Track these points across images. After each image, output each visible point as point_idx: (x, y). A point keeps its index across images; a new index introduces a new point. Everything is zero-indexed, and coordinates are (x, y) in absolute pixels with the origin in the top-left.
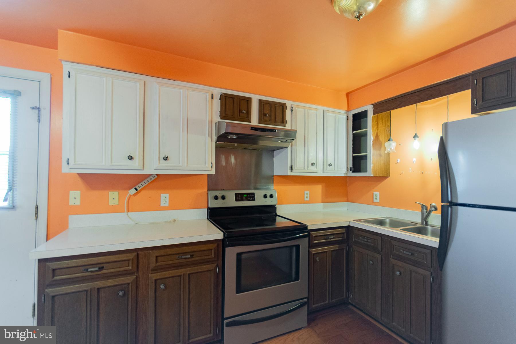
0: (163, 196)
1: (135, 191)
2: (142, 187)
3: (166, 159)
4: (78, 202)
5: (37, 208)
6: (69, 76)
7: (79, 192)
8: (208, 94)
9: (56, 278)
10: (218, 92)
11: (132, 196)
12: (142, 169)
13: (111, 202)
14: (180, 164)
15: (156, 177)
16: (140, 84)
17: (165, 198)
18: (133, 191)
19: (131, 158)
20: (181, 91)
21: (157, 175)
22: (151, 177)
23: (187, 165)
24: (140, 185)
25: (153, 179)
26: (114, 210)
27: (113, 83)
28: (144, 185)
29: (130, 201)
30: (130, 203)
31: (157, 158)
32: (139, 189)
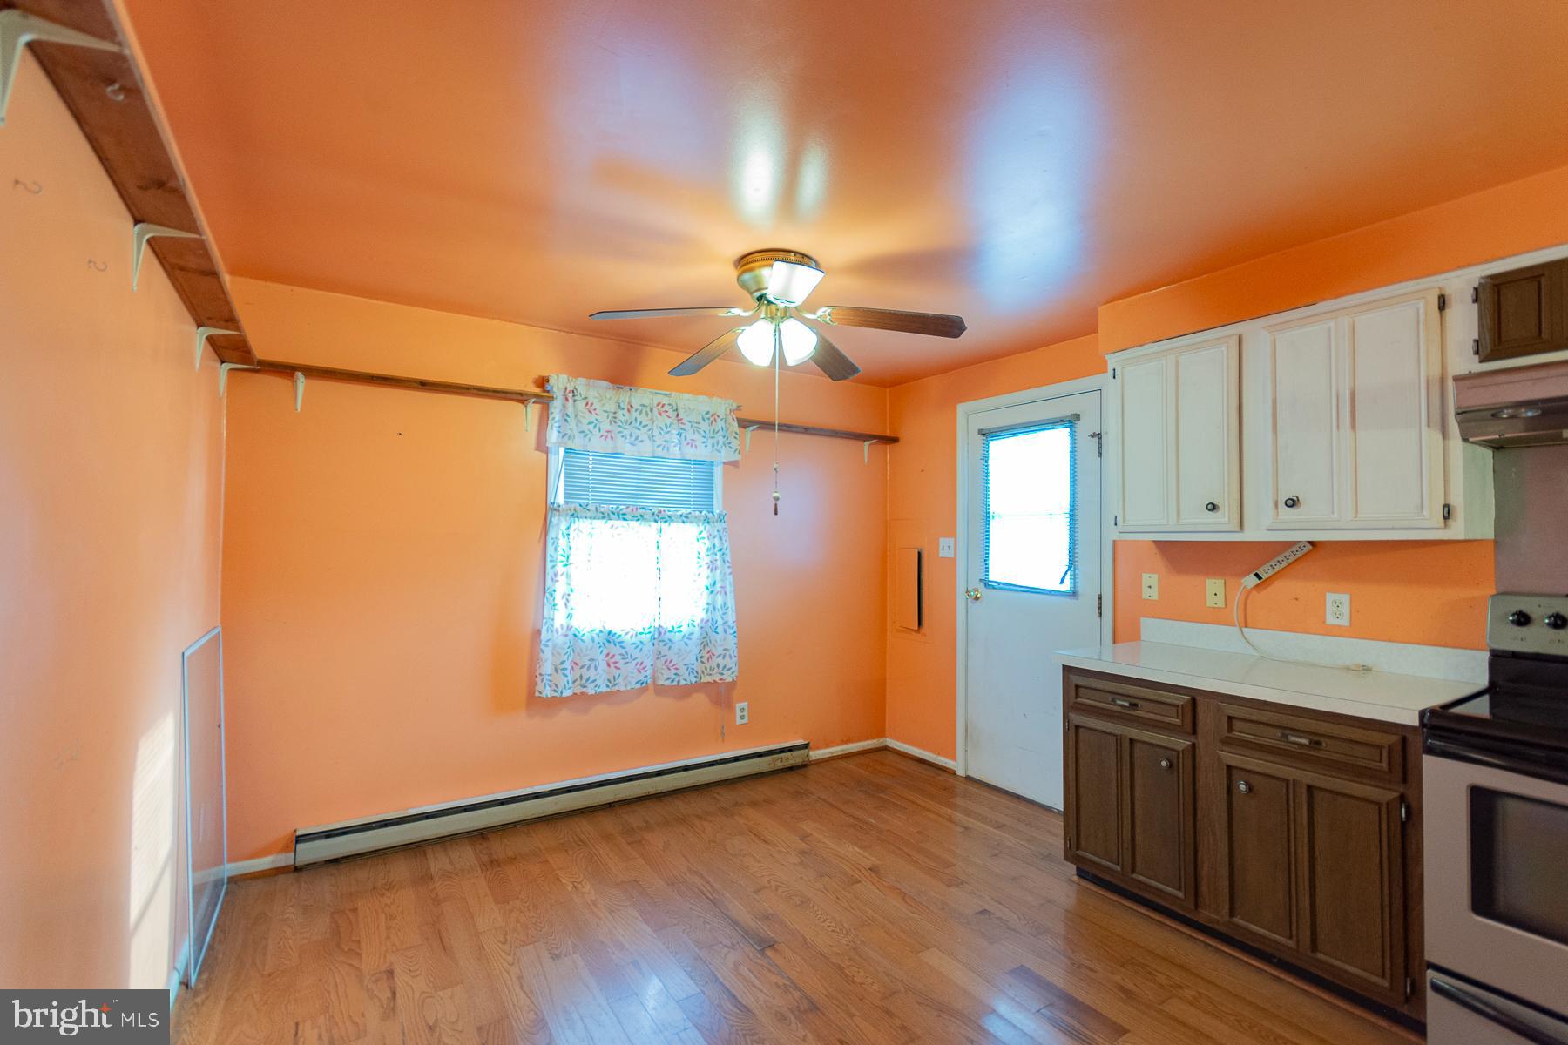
0: (1330, 597)
1: (1257, 581)
2: (1271, 573)
3: (1293, 503)
4: (1154, 594)
5: (1100, 598)
6: (1114, 377)
7: (1155, 577)
8: (1421, 304)
9: (1079, 700)
10: (1461, 282)
11: (1254, 592)
12: (1237, 529)
13: (1211, 601)
14: (1333, 513)
15: (1309, 547)
16: (1228, 347)
17: (1338, 604)
18: (1251, 581)
19: (1213, 507)
20: (1332, 324)
21: (1311, 543)
22: (1294, 549)
23: (1356, 517)
24: (1267, 567)
25: (1299, 554)
26: (1216, 617)
27: (1177, 362)
28: (1277, 568)
29: (1249, 601)
30: (1249, 606)
31: (1271, 505)
32: (1264, 576)
